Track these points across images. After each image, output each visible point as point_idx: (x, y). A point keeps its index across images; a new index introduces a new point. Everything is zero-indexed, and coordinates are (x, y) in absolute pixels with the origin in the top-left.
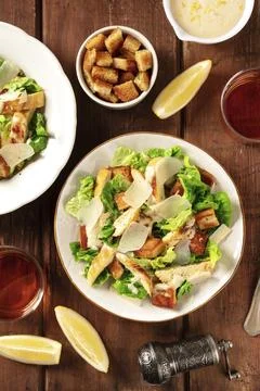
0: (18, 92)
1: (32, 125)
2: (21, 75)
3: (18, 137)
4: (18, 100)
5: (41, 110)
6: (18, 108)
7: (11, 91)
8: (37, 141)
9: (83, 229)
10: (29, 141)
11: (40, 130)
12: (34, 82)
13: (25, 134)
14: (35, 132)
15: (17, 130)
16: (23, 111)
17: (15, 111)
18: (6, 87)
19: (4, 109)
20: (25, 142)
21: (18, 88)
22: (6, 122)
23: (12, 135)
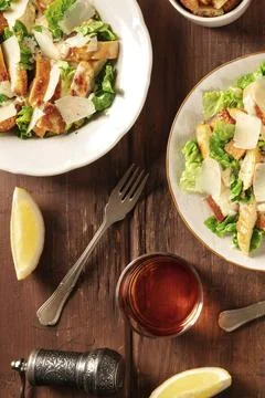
0: (88, 38)
1: (99, 78)
2: (96, 18)
3: (80, 89)
4: (85, 48)
5: (113, 62)
6: (86, 57)
7: (80, 35)
8: (102, 97)
9: (210, 200)
10: (92, 96)
11: (107, 85)
12: (110, 28)
13: (89, 88)
14: (100, 87)
15: (80, 81)
16: (91, 61)
17: (80, 59)
18: (76, 29)
19: (68, 56)
20: (87, 96)
21: (89, 33)
22: (69, 70)
23: (74, 86)
